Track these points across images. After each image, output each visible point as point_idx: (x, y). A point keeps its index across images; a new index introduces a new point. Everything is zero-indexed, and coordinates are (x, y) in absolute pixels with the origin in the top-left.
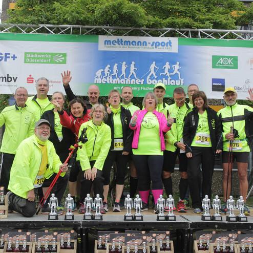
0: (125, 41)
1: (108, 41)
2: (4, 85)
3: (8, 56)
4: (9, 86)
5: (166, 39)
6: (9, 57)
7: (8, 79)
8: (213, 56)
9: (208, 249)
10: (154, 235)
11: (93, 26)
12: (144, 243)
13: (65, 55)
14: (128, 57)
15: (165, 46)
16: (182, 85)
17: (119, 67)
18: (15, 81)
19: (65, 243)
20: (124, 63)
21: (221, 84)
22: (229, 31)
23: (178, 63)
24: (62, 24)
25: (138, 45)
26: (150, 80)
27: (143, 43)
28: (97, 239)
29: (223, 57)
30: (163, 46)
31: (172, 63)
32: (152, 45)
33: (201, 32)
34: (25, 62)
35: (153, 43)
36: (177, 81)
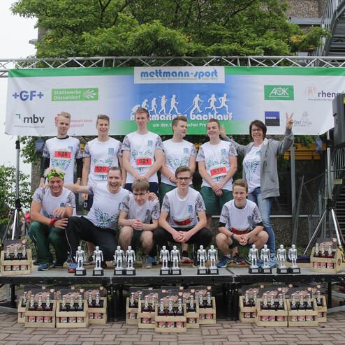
0: (164, 72)
1: (145, 73)
2: (30, 127)
3: (34, 94)
4: (35, 127)
5: (211, 69)
6: (35, 96)
7: (34, 119)
8: (265, 86)
9: (254, 306)
10: (193, 291)
11: (128, 57)
12: (180, 299)
13: (96, 90)
14: (168, 90)
15: (210, 76)
16: (230, 119)
17: (158, 102)
18: (42, 121)
19: (94, 301)
20: (164, 97)
21: (275, 118)
22: (282, 57)
23: (225, 95)
24: (94, 55)
25: (179, 75)
26: (194, 116)
27: (185, 73)
28: (129, 296)
29: (277, 87)
30: (209, 76)
31: (219, 95)
32: (195, 76)
33: (251, 60)
34: (53, 100)
35: (197, 73)
36: (224, 116)
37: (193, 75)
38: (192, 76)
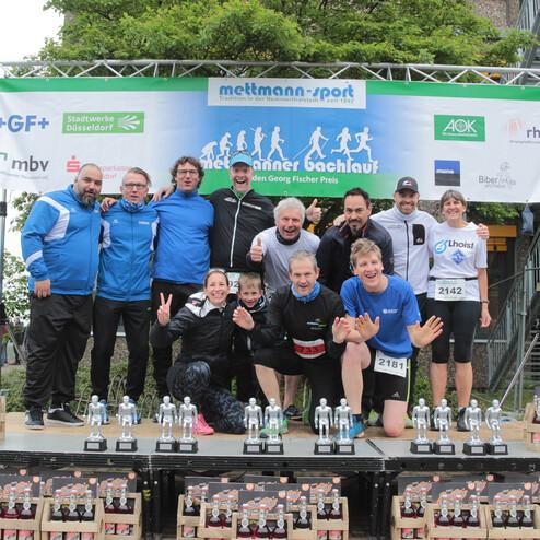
0: (261, 88)
1: (226, 88)
3: (32, 120)
6: (34, 124)
8: (436, 116)
9: (422, 515)
10: (305, 487)
11: (199, 61)
12: (281, 506)
13: (141, 116)
15: (341, 97)
16: (375, 172)
17: (249, 138)
18: (44, 169)
19: (116, 500)
20: (259, 129)
22: (465, 68)
23: (366, 129)
25: (287, 94)
26: (311, 163)
27: (297, 90)
28: (183, 491)
29: (456, 118)
32: (315, 95)
33: (411, 71)
34: (65, 132)
35: (317, 90)
36: (365, 165)
37: (311, 93)
38: (309, 96)
